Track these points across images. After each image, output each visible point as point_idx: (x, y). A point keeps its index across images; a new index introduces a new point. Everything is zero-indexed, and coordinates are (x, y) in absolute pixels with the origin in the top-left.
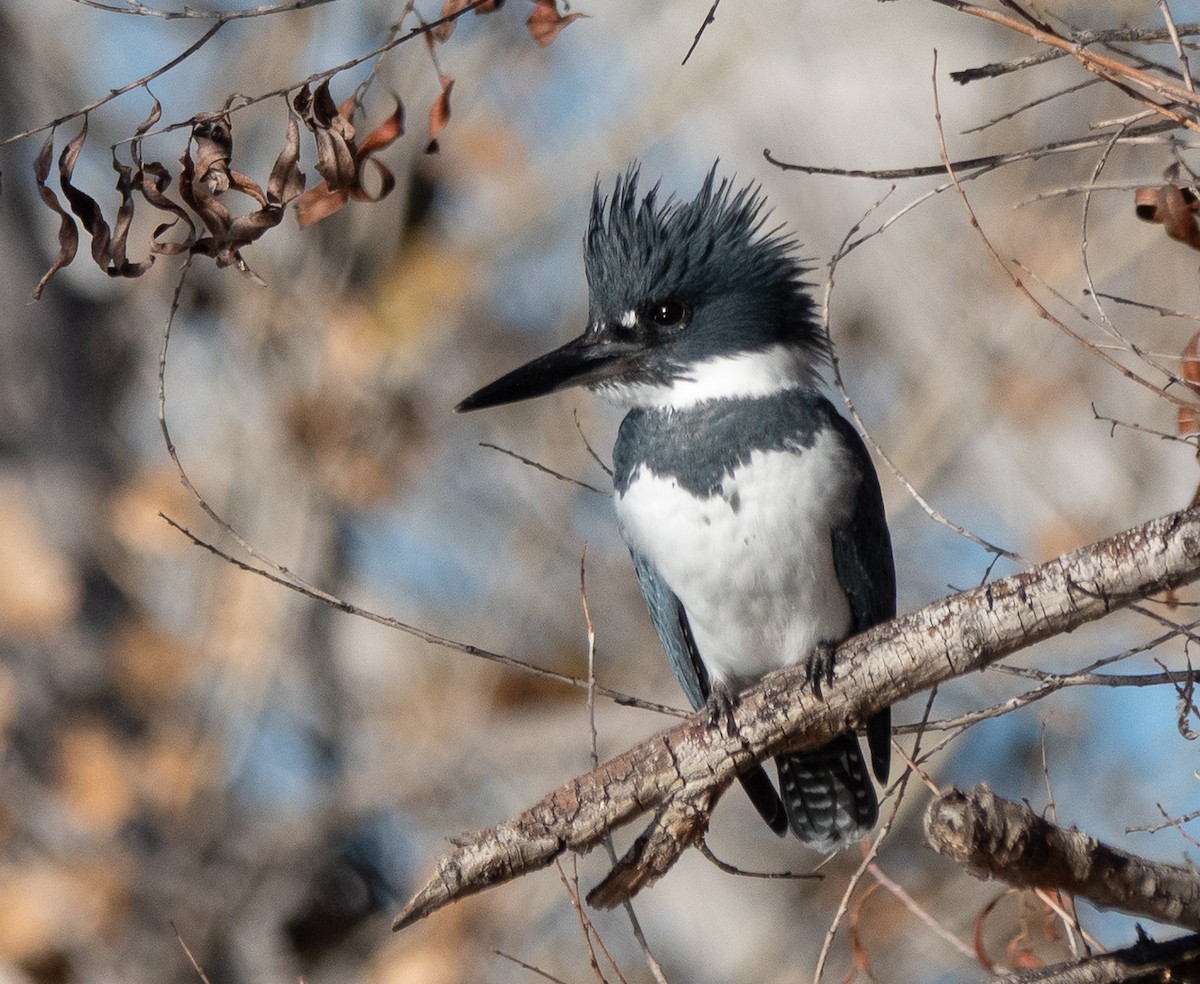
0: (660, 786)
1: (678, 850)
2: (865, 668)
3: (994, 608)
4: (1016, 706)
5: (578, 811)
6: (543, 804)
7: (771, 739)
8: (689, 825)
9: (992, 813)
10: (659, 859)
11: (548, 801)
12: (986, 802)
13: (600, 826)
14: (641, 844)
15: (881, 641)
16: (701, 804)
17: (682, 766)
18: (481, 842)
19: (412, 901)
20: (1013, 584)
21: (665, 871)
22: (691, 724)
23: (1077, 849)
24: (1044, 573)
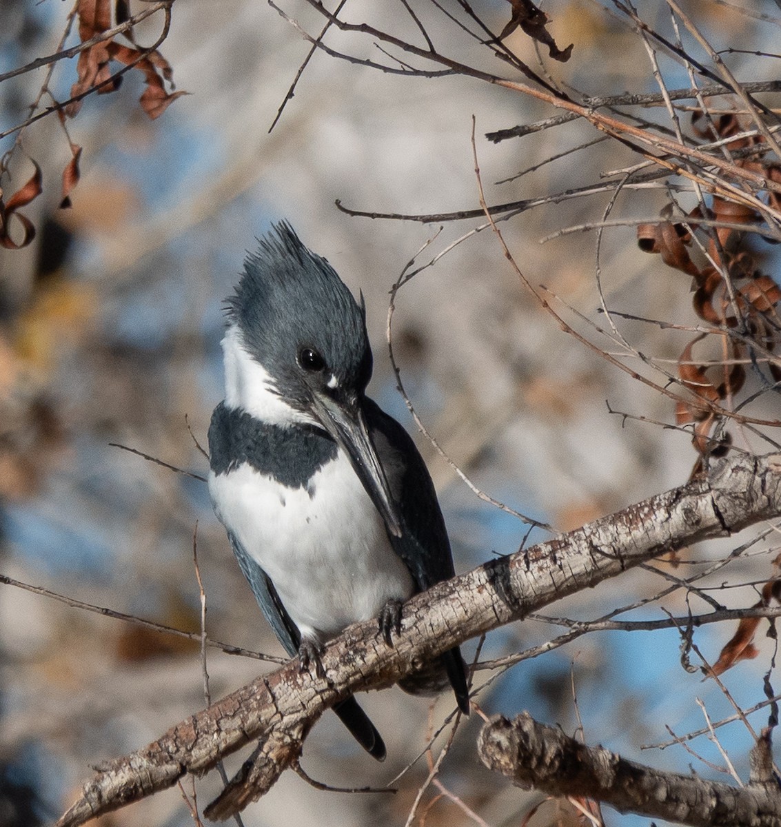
0: (262, 719)
1: (278, 771)
2: (427, 621)
3: (531, 569)
4: (550, 648)
5: (196, 741)
6: (167, 737)
7: (351, 679)
8: (286, 751)
9: (532, 736)
10: (262, 779)
11: (172, 733)
12: (528, 727)
13: (214, 753)
14: (248, 767)
15: (439, 598)
16: (296, 734)
17: (279, 703)
18: (117, 769)
19: (63, 818)
20: (546, 550)
21: (268, 789)
22: (286, 669)
23: (602, 763)
24: (571, 540)
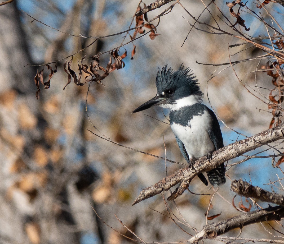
0: (180, 178)
1: (184, 190)
2: (217, 157)
3: (241, 145)
4: (243, 162)
5: (166, 183)
6: (159, 182)
7: (200, 170)
8: (186, 186)
9: (242, 184)
10: (180, 192)
12: (241, 182)
13: (170, 186)
14: (177, 189)
15: (220, 152)
16: (188, 182)
17: (184, 175)
18: (148, 189)
19: (136, 200)
20: (244, 141)
21: (182, 194)
22: (186, 167)
23: (258, 190)
24: (250, 139)
